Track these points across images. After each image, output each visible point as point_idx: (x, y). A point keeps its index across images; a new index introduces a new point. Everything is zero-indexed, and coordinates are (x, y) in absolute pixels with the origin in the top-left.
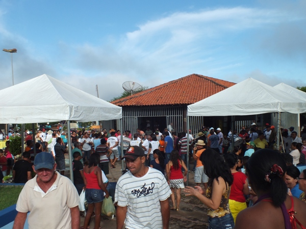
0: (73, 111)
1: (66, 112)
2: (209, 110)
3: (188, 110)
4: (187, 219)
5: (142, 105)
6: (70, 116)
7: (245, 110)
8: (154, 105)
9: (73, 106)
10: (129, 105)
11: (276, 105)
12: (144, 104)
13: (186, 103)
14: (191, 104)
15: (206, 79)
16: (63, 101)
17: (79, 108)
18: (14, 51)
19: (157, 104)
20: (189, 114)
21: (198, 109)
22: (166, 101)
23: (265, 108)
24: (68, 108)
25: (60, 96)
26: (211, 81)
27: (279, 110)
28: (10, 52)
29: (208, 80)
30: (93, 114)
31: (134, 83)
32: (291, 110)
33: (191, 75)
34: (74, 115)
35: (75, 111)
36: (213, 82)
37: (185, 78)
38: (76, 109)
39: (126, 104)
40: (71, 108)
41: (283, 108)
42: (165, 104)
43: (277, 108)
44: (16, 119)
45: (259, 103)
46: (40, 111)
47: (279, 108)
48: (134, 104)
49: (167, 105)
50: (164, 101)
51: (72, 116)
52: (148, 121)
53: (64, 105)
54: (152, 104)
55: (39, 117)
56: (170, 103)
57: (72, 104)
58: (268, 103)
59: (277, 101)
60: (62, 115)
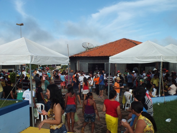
0: (34, 58)
1: (29, 59)
2: (121, 60)
3: (110, 60)
4: (100, 124)
5: (90, 56)
6: (31, 61)
7: (141, 60)
8: (97, 56)
9: (33, 56)
10: (83, 56)
11: (160, 57)
12: (92, 56)
13: (108, 55)
14: (111, 56)
15: (131, 41)
16: (29, 53)
17: (38, 57)
18: (22, 25)
19: (99, 56)
20: (110, 62)
21: (116, 59)
22: (105, 54)
23: (153, 59)
24: (30, 57)
25: (28, 50)
26: (133, 42)
27: (162, 60)
28: (20, 25)
29: (132, 42)
30: (48, 61)
31: (89, 43)
32: (170, 61)
33: (122, 39)
34: (34, 61)
35: (35, 59)
36: (134, 43)
37: (118, 41)
38: (35, 58)
39: (81, 56)
40: (32, 57)
41: (164, 60)
42: (104, 56)
43: (160, 59)
44: (3, 63)
45: (150, 56)
46: (15, 58)
47: (161, 59)
48: (86, 56)
49: (105, 56)
50: (103, 54)
51: (33, 61)
52: (97, 66)
53: (28, 55)
54: (96, 56)
55: (14, 61)
56: (107, 55)
57: (33, 55)
58: (155, 56)
59: (160, 55)
60: (26, 60)
